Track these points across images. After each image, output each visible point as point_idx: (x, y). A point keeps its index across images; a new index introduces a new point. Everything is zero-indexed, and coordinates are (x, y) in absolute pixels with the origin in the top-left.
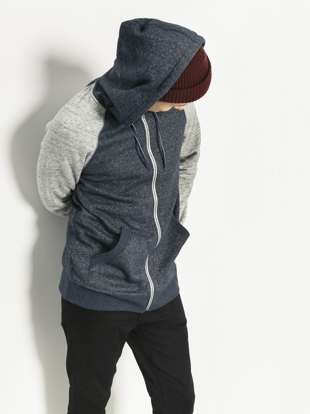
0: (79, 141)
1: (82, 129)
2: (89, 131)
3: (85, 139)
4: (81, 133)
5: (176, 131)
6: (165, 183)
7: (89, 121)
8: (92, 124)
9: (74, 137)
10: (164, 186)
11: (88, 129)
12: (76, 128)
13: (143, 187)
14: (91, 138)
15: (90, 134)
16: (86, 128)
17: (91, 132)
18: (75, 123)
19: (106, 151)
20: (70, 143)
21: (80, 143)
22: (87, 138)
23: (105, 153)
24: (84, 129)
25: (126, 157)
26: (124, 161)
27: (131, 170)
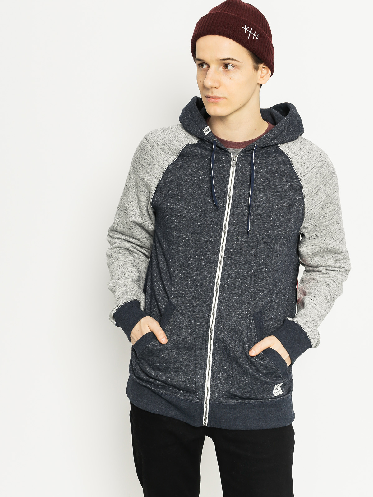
0: (152, 156)
2: (165, 151)
4: (156, 149)
5: (277, 201)
6: (236, 256)
10: (235, 260)
12: (154, 143)
13: (206, 251)
14: (164, 158)
15: (166, 154)
19: (174, 183)
21: (152, 159)
22: (160, 157)
23: (173, 186)
25: (196, 201)
26: (192, 204)
27: (195, 218)
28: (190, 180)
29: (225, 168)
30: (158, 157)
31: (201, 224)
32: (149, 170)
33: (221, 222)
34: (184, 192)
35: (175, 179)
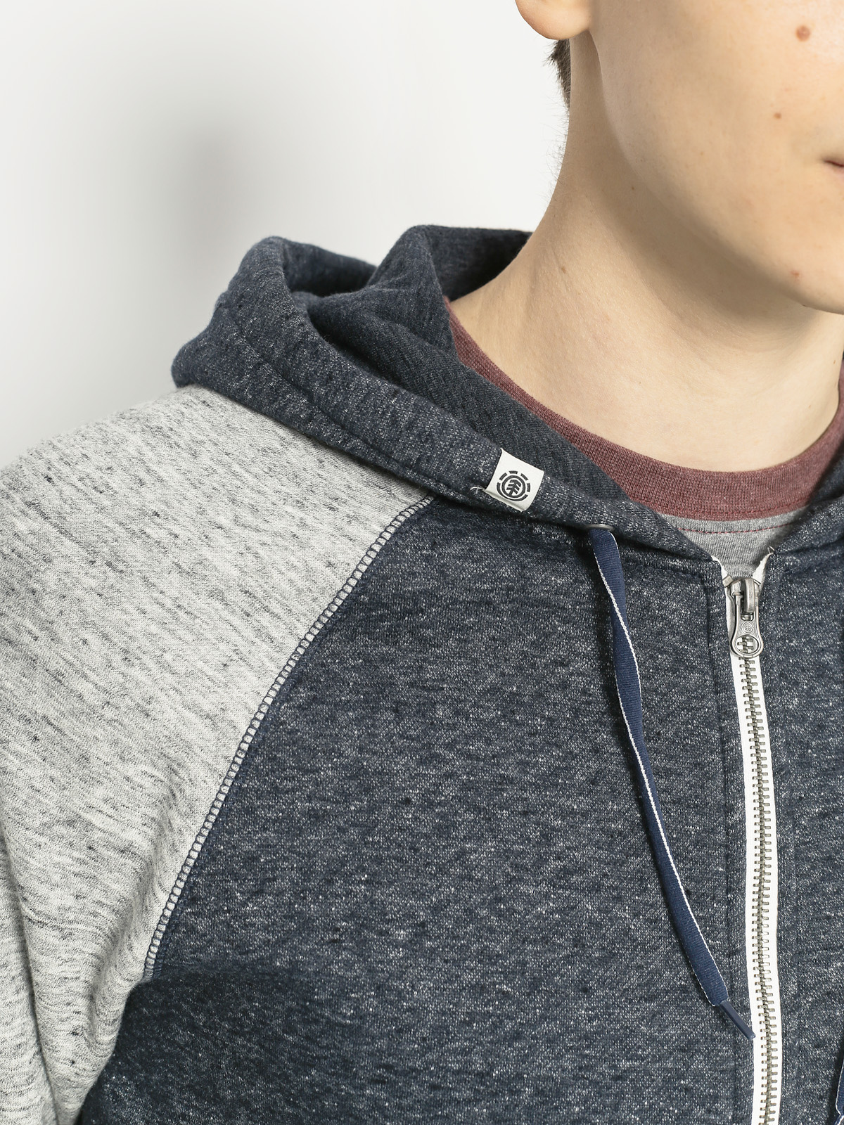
0: (116, 637)
1: (165, 551)
2: (222, 587)
3: (167, 636)
4: (145, 580)
7: (254, 509)
8: (266, 539)
9: (78, 593)
11: (216, 562)
12: (119, 529)
14: (222, 646)
15: (226, 614)
16: (206, 552)
17: (241, 600)
18: (123, 490)
19: (342, 830)
20: (37, 632)
21: (117, 659)
22: (189, 637)
23: (334, 848)
24: (186, 559)
25: (535, 942)
26: (508, 975)
27: (543, 1072)
28: (466, 787)
29: (693, 669)
30: (168, 640)
31: (595, 1112)
32: (102, 751)
33: (736, 1078)
34: (432, 892)
35: (347, 797)
